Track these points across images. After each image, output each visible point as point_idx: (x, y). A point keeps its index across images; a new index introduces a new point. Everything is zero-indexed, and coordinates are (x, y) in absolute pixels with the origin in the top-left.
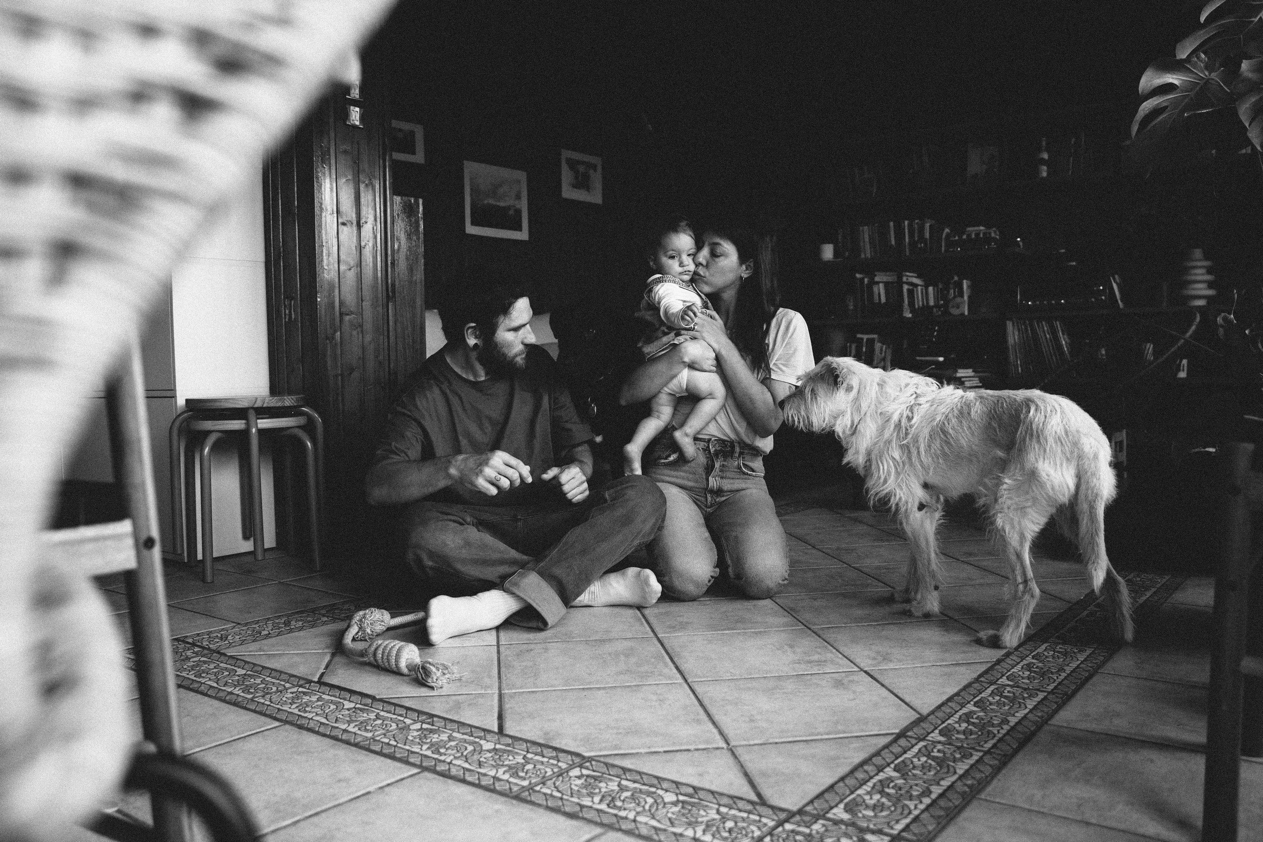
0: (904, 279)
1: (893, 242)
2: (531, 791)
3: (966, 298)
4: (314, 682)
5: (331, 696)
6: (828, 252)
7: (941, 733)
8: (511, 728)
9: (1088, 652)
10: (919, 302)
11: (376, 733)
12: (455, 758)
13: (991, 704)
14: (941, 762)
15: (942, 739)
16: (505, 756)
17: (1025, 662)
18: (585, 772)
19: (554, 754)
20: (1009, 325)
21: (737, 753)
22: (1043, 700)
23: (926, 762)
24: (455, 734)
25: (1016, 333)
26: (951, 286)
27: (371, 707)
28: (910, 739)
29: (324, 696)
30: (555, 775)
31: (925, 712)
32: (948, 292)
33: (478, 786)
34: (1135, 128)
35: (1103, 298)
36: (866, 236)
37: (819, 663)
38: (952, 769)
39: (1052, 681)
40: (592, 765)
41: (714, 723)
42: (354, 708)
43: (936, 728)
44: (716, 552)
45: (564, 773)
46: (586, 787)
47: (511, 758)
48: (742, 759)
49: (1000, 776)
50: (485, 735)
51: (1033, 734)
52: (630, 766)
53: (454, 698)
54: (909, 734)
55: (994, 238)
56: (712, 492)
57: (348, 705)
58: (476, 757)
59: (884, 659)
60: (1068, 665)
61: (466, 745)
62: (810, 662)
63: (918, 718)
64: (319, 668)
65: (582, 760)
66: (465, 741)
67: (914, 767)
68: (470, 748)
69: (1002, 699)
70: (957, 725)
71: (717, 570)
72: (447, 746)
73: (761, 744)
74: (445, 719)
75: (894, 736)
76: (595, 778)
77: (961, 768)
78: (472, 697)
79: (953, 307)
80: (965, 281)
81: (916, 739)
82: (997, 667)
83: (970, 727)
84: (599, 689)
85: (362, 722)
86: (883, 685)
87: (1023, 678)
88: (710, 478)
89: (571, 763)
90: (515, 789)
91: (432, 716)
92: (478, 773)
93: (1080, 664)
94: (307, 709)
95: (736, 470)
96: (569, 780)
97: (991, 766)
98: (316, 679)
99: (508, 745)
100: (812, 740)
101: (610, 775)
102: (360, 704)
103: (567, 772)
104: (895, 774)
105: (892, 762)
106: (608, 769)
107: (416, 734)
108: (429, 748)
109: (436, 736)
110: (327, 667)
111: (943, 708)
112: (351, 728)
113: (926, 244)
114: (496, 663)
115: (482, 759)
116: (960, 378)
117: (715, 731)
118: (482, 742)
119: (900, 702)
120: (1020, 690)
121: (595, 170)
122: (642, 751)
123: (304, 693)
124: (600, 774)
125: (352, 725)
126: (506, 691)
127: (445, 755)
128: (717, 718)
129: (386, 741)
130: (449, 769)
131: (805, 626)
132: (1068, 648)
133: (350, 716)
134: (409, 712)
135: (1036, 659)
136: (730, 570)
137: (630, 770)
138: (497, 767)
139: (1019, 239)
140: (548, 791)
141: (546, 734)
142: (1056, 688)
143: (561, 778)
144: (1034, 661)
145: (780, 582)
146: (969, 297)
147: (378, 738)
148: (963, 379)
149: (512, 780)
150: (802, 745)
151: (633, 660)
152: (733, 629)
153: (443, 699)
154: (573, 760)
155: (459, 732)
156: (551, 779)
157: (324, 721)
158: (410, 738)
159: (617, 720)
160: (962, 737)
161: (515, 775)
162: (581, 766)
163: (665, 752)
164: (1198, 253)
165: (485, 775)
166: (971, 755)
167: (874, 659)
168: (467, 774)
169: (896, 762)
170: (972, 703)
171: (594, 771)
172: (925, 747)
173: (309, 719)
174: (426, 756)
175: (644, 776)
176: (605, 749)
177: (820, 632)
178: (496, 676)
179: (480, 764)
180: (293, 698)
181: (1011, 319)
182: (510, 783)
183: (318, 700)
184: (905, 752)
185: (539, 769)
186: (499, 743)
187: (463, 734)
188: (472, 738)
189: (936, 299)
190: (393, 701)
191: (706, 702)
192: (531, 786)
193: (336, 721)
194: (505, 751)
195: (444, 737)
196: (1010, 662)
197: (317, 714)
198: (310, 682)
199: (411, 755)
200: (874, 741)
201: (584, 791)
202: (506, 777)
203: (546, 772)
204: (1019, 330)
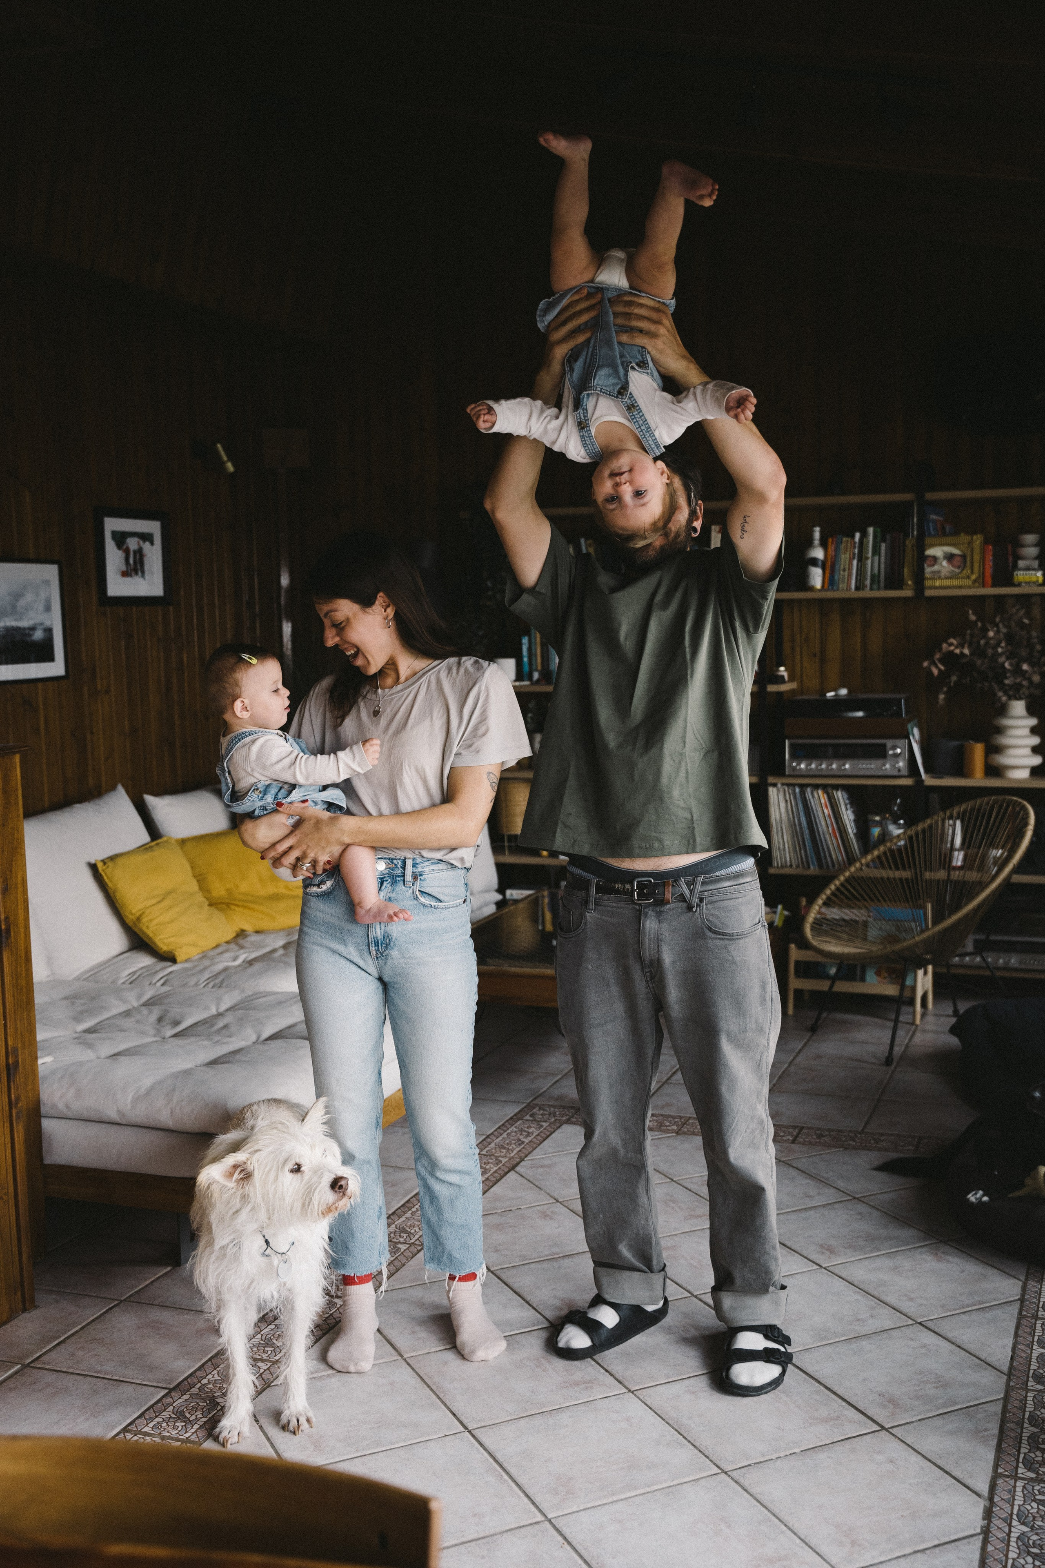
20: (773, 792)
25: (783, 805)
35: (901, 764)
121: (152, 543)
139: (782, 667)
164: (1018, 707)
181: (775, 785)
204: (786, 801)
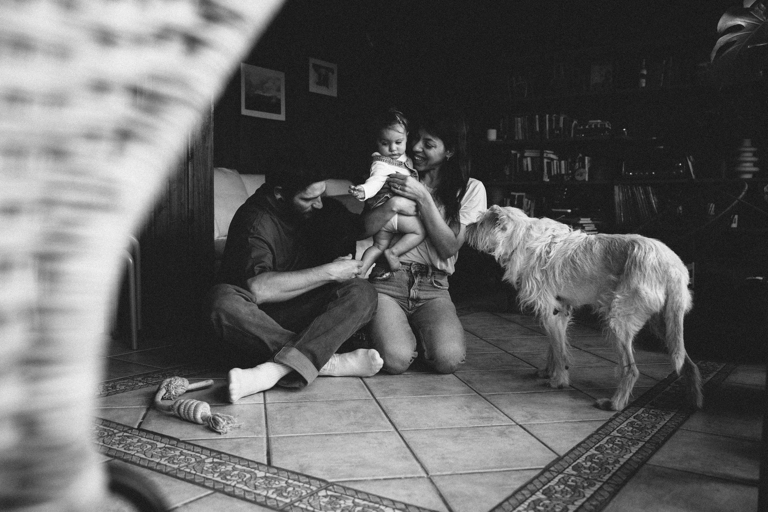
0: (545, 155)
1: (538, 129)
2: (292, 506)
3: (587, 169)
4: (135, 429)
5: (148, 438)
6: (493, 135)
7: (574, 469)
8: (276, 462)
9: (672, 414)
10: (554, 171)
11: (181, 465)
12: (238, 483)
13: (606, 449)
14: (574, 489)
15: (574, 473)
16: (273, 481)
17: (629, 421)
18: (329, 493)
19: (307, 480)
20: (616, 189)
21: (434, 481)
22: (642, 447)
23: (564, 488)
24: (237, 466)
25: (621, 194)
26: (577, 160)
27: (177, 447)
28: (552, 473)
29: (142, 439)
30: (308, 495)
31: (562, 454)
32: (575, 164)
33: (255, 502)
34: (714, 55)
35: (681, 171)
36: (520, 125)
37: (489, 419)
38: (582, 494)
39: (648, 434)
40: (334, 488)
41: (417, 459)
42: (164, 447)
43: (570, 465)
44: (415, 341)
45: (314, 494)
46: (330, 503)
47: (277, 483)
48: (438, 485)
49: (615, 499)
50: (258, 467)
51: (637, 470)
52: (361, 489)
53: (235, 440)
54: (552, 469)
55: (608, 128)
56: (413, 300)
57: (160, 445)
58: (252, 482)
59: (532, 417)
60: (658, 423)
61: (245, 474)
62: (482, 418)
63: (557, 459)
64: (138, 419)
65: (327, 485)
66: (244, 471)
67: (556, 492)
68: (248, 476)
69: (614, 446)
70: (584, 464)
71: (417, 353)
72: (232, 474)
73: (451, 475)
74: (230, 455)
75: (541, 470)
76: (337, 497)
77: (588, 493)
78: (248, 440)
79: (578, 175)
80: (586, 158)
81: (556, 472)
82: (610, 424)
83: (593, 465)
84: (336, 435)
85: (170, 458)
86: (532, 435)
87: (628, 432)
88: (411, 290)
89: (319, 486)
90: (281, 504)
91: (220, 453)
92: (255, 493)
93: (666, 423)
94: (130, 448)
95: (430, 285)
96: (319, 498)
97: (608, 492)
98: (136, 427)
99: (275, 474)
100: (485, 472)
101: (346, 495)
102: (169, 444)
103: (317, 493)
104: (543, 497)
105: (541, 488)
106: (345, 491)
107: (209, 465)
108: (218, 476)
109: (224, 467)
110: (143, 418)
111: (574, 451)
112: (163, 461)
113: (560, 131)
114: (264, 415)
115: (257, 484)
116: (582, 224)
117: (418, 465)
118: (257, 472)
119: (545, 447)
120: (627, 440)
121: (333, 73)
122: (369, 478)
123: (128, 437)
124: (340, 494)
125: (163, 459)
126: (272, 436)
127: (231, 480)
128: (419, 456)
129: (188, 470)
130: (234, 491)
131: (478, 393)
132: (659, 412)
133: (162, 453)
134: (204, 451)
135: (637, 419)
136: (426, 353)
137: (361, 492)
138: (268, 489)
139: (624, 130)
140: (304, 506)
141: (301, 466)
142: (651, 438)
143: (312, 497)
144: (635, 420)
145: (460, 362)
146: (589, 169)
147: (182, 469)
148: (584, 225)
149: (278, 498)
150: (478, 476)
151: (360, 415)
152: (428, 394)
153: (228, 441)
154: (320, 485)
155: (239, 464)
156: (305, 498)
157: (143, 456)
158: (205, 468)
159: (350, 457)
160: (588, 471)
161: (281, 495)
162: (326, 489)
163: (385, 479)
164: (747, 142)
165: (259, 495)
166: (595, 484)
167: (526, 417)
168: (247, 494)
169: (544, 488)
170: (594, 448)
171: (335, 492)
172: (563, 478)
173: (132, 455)
174: (217, 482)
175: (370, 496)
176: (342, 477)
177: (488, 398)
178: (264, 425)
179: (256, 487)
180: (120, 440)
181: (617, 185)
182: (277, 500)
183: (138, 442)
184: (549, 481)
185: (297, 491)
186: (269, 473)
187: (243, 466)
188: (249, 469)
189: (566, 170)
190: (191, 442)
191: (411, 445)
192: (292, 502)
193: (152, 456)
194: (272, 478)
195: (229, 468)
196: (619, 421)
197: (138, 452)
198: (132, 428)
199: (206, 481)
200: (528, 473)
201: (329, 506)
202: (274, 496)
203: (302, 493)
204: (623, 192)
